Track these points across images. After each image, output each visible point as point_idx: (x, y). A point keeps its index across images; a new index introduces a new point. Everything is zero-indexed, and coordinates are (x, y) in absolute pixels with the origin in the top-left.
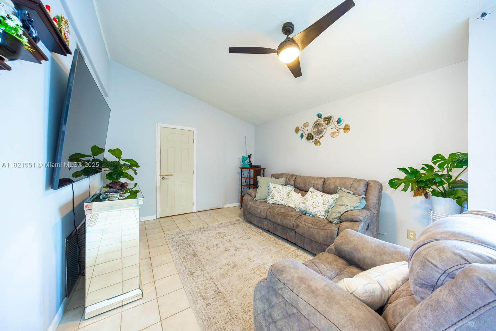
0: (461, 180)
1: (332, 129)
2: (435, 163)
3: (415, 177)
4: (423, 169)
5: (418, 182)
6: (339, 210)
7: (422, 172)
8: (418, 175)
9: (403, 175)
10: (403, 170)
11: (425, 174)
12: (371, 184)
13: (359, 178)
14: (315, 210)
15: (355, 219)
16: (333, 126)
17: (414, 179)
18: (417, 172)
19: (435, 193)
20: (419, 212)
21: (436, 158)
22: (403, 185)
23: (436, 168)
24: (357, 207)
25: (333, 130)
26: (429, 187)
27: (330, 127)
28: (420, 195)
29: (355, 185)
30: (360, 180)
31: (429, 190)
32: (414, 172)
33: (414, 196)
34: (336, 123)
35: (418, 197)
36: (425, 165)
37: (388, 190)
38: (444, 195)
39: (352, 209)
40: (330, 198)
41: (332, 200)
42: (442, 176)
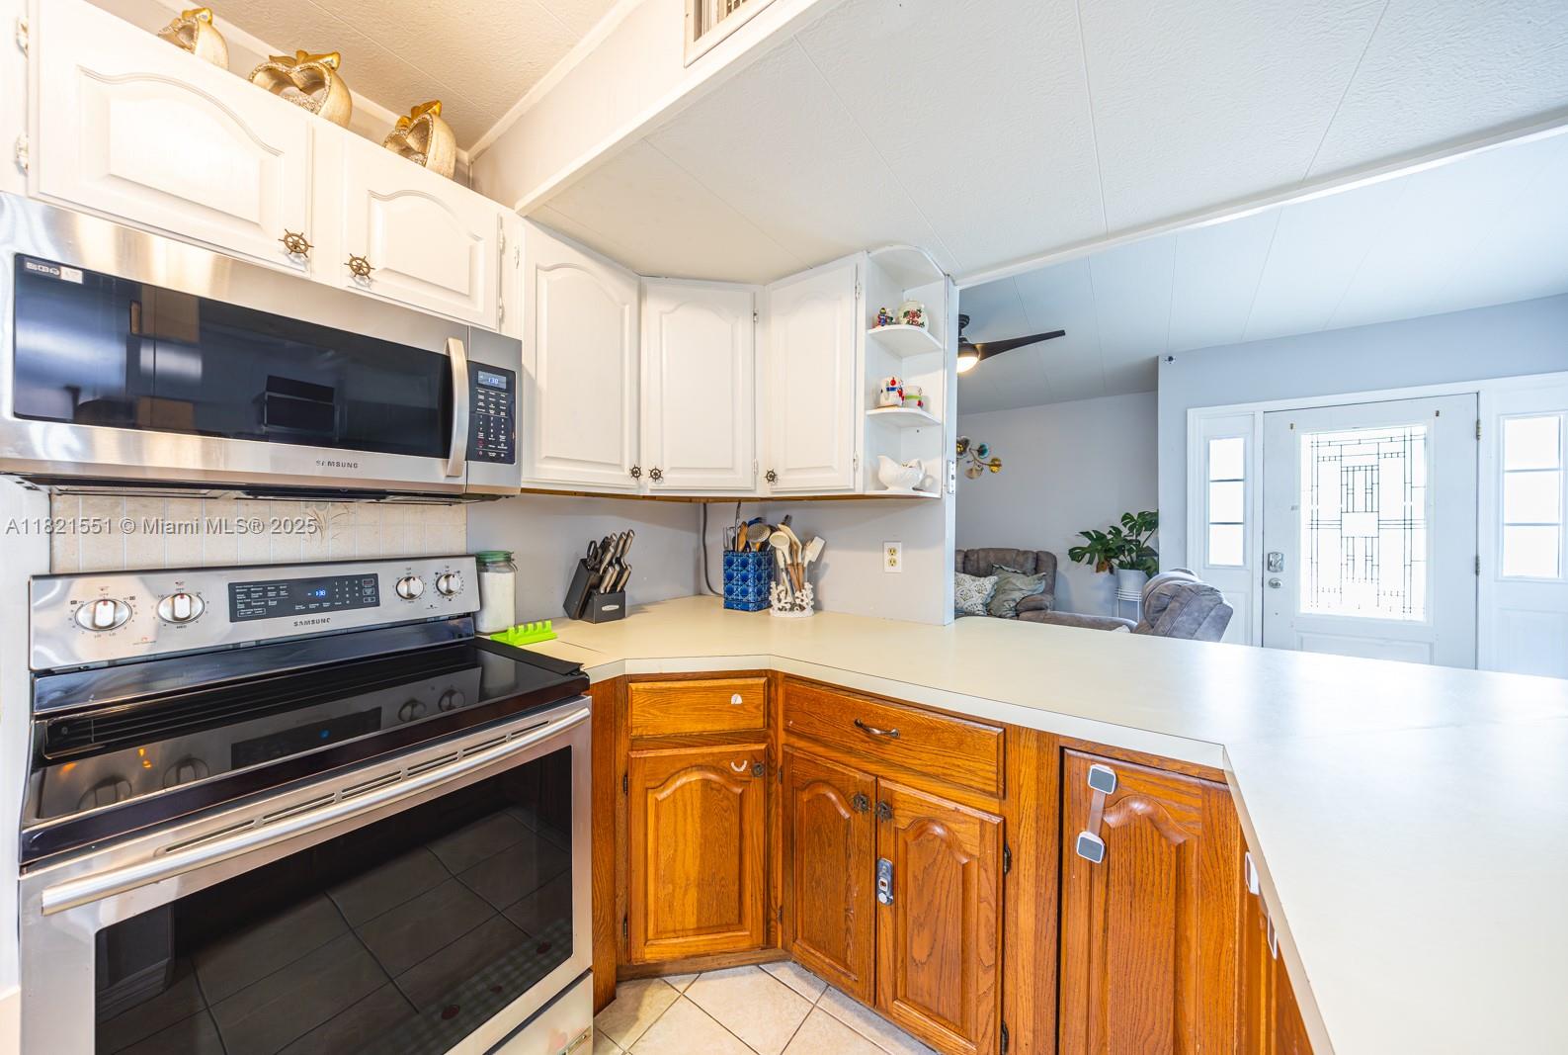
0: (1148, 547)
1: (968, 462)
2: (1125, 525)
3: (1101, 544)
4: (1110, 533)
5: (1106, 551)
6: (1013, 597)
7: (1110, 537)
8: (1104, 541)
9: (1086, 542)
10: (1086, 534)
11: (1112, 539)
12: (1043, 557)
13: (1021, 549)
14: (969, 603)
15: (1039, 606)
16: (970, 458)
17: (1099, 547)
18: (1104, 536)
19: (1122, 565)
20: (1102, 595)
21: (1127, 517)
22: (1088, 555)
23: (1125, 531)
24: (1035, 591)
25: (971, 465)
26: (1117, 558)
27: (966, 459)
28: (1104, 570)
29: (1021, 559)
30: (1025, 552)
31: (1115, 562)
32: (1099, 538)
33: (1097, 571)
34: (976, 454)
35: (1102, 573)
36: (1112, 527)
37: (1064, 564)
38: (1132, 566)
39: (1030, 593)
40: (988, 583)
41: (990, 586)
42: (1131, 541)
